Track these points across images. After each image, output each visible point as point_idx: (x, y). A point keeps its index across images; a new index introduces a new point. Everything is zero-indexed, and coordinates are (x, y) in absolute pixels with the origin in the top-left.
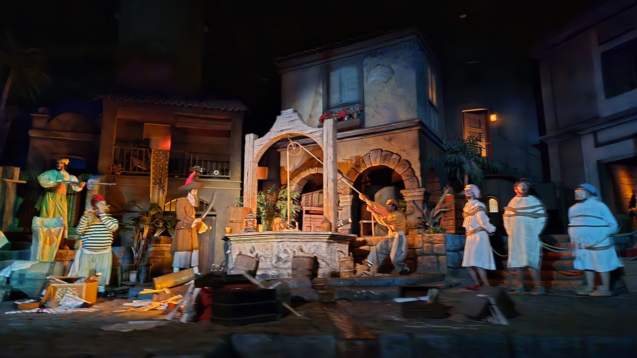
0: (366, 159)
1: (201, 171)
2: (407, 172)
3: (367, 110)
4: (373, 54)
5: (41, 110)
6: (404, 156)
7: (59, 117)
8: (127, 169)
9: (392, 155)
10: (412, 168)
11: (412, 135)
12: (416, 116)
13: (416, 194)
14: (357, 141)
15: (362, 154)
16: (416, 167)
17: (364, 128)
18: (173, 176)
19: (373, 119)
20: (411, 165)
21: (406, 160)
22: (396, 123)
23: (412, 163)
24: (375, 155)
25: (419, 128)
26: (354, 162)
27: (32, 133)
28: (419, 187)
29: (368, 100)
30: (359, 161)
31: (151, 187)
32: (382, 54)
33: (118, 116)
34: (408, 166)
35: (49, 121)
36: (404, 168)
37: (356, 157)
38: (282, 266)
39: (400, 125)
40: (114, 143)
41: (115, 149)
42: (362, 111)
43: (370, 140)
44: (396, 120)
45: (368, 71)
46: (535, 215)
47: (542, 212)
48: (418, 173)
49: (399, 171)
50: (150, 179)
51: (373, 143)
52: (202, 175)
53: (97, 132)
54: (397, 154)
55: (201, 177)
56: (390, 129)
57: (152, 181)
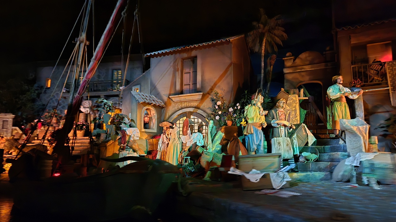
7: (300, 56)
8: (366, 81)
27: (286, 71)
33: (352, 42)
35: (294, 60)
41: (353, 67)
50: (388, 86)
57: (390, 88)
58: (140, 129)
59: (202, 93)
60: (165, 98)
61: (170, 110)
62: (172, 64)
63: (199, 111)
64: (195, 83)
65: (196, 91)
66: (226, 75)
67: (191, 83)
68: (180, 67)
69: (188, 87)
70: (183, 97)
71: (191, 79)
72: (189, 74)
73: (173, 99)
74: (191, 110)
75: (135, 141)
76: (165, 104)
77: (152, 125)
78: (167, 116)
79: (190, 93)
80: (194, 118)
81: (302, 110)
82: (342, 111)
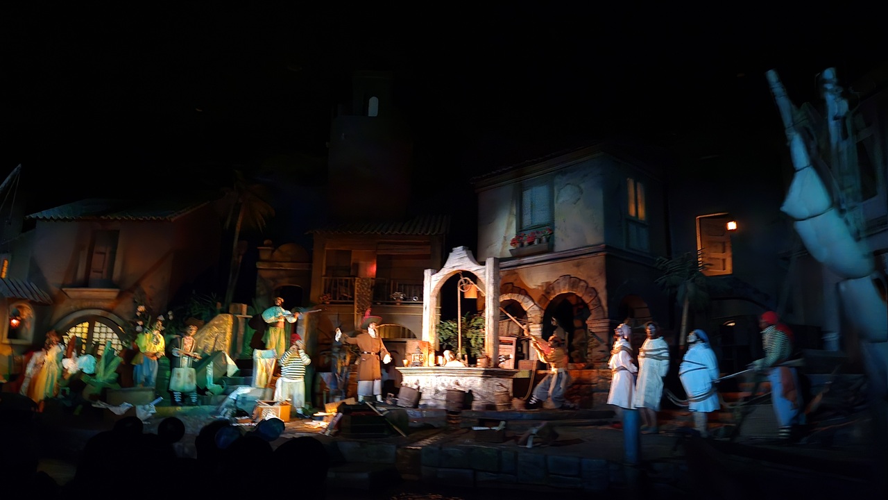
0: (555, 285)
1: (402, 298)
2: (594, 301)
3: (557, 233)
4: (562, 172)
5: (265, 242)
6: (591, 284)
7: (281, 248)
8: (335, 298)
9: (579, 283)
10: (599, 298)
11: (599, 260)
12: (603, 241)
13: (602, 325)
14: (547, 266)
15: (552, 280)
16: (603, 295)
17: (554, 252)
18: (375, 303)
19: (564, 242)
20: (597, 293)
21: (593, 288)
22: (583, 247)
23: (599, 291)
24: (563, 282)
25: (604, 253)
26: (544, 289)
27: (260, 265)
28: (604, 318)
29: (558, 222)
30: (549, 288)
31: (355, 315)
32: (571, 172)
33: (326, 248)
34: (594, 295)
35: (273, 251)
36: (591, 296)
37: (547, 283)
38: (439, 398)
39: (586, 250)
40: (324, 273)
41: (326, 280)
42: (552, 233)
43: (559, 265)
44: (585, 245)
45: (559, 190)
46: (659, 358)
47: (666, 355)
48: (604, 303)
49: (587, 299)
50: (354, 307)
51: (564, 268)
52: (403, 302)
53: (310, 261)
54: (585, 282)
55: (401, 304)
56: (578, 254)
57: (356, 309)
59: (118, 290)
60: (55, 290)
61: (62, 309)
62: (74, 237)
63: (111, 316)
64: (111, 271)
65: (109, 284)
66: (162, 266)
67: (104, 271)
68: (87, 243)
69: (99, 275)
70: (86, 292)
71: (105, 264)
72: (103, 256)
73: (68, 293)
74: (98, 313)
76: (54, 298)
78: (56, 319)
79: (100, 287)
80: (100, 327)
81: (249, 328)
82: (276, 337)
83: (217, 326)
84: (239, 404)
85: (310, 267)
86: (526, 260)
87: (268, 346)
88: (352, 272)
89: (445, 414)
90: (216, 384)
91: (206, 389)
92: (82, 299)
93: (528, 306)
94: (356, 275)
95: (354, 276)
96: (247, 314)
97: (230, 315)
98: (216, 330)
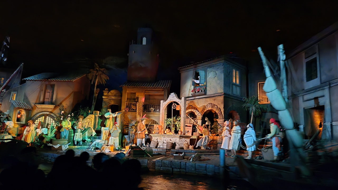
0: (207, 107)
3: (208, 88)
4: (210, 67)
5: (106, 89)
6: (219, 106)
7: (111, 91)
8: (130, 109)
10: (221, 111)
11: (222, 98)
12: (223, 91)
13: (221, 121)
14: (204, 100)
17: (206, 95)
18: (144, 112)
19: (210, 91)
21: (219, 108)
22: (216, 94)
23: (221, 109)
24: (209, 106)
25: (224, 96)
28: (223, 119)
30: (204, 108)
31: (137, 115)
32: (213, 67)
33: (127, 92)
35: (108, 93)
36: (218, 111)
37: (204, 106)
38: (164, 145)
39: (217, 95)
40: (126, 100)
41: (127, 103)
42: (206, 88)
43: (208, 99)
44: (217, 93)
45: (209, 73)
48: (223, 113)
51: (210, 101)
52: (154, 111)
53: (121, 96)
54: (216, 105)
55: (153, 112)
56: (215, 96)
57: (137, 113)
58: (14, 122)
59: (54, 105)
60: (33, 105)
61: (35, 112)
62: (39, 86)
63: (52, 114)
64: (52, 99)
65: (52, 103)
66: (69, 97)
67: (50, 98)
68: (44, 89)
69: (48, 100)
70: (43, 106)
71: (50, 96)
72: (49, 93)
73: (37, 106)
74: (48, 113)
75: (10, 128)
76: (32, 108)
77: (22, 119)
78: (33, 115)
79: (48, 104)
80: (48, 118)
81: (100, 119)
82: (109, 123)
83: (89, 119)
84: (96, 145)
85: (122, 98)
86: (197, 97)
87: (106, 126)
88: (136, 100)
89: (166, 150)
90: (89, 138)
91: (85, 140)
92: (42, 108)
93: (197, 113)
94: (138, 101)
95: (137, 102)
96: (99, 115)
97: (93, 115)
98: (89, 120)
